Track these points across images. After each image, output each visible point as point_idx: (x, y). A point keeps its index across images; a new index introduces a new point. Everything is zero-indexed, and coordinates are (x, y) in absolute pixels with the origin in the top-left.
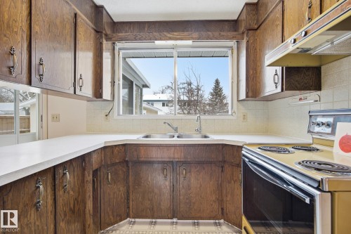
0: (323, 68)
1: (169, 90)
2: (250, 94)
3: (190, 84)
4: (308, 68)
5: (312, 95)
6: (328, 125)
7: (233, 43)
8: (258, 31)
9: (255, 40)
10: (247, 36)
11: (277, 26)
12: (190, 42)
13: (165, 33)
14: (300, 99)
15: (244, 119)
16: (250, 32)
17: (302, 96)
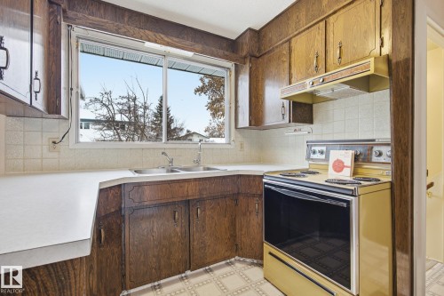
0: (314, 106)
1: (98, 105)
2: (253, 123)
3: (135, 99)
4: (305, 104)
5: (306, 127)
6: (322, 153)
7: (230, 65)
8: (260, 59)
9: (257, 68)
10: (250, 62)
11: (283, 62)
12: (190, 54)
13: (162, 36)
14: (295, 130)
15: (242, 147)
16: (253, 59)
17: (297, 128)
